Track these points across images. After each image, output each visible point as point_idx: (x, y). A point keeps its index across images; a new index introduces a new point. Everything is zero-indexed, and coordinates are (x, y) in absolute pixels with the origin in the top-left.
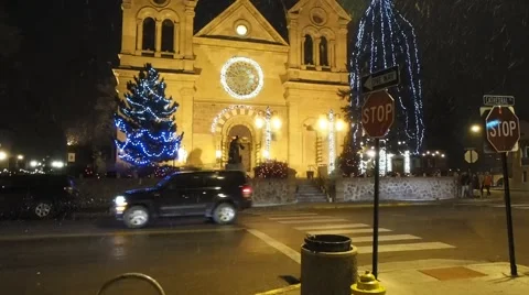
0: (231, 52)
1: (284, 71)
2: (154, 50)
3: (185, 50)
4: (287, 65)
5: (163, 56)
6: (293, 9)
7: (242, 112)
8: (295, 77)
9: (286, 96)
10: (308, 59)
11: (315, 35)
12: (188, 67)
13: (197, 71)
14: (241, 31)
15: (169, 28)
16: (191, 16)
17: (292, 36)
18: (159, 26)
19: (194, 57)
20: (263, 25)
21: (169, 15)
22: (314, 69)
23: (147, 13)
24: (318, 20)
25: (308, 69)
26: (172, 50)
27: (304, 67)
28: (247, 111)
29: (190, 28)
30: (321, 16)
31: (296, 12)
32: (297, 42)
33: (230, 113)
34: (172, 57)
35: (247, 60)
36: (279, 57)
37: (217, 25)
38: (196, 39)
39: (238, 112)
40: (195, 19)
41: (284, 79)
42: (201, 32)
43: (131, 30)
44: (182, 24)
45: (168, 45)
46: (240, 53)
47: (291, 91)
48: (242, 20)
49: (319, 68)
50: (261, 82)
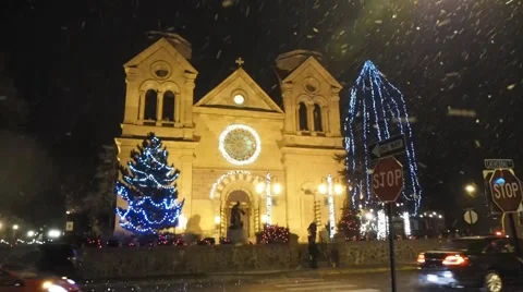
0: (229, 120)
1: (280, 137)
2: (156, 119)
3: (185, 119)
4: (283, 131)
5: (164, 125)
6: (287, 80)
7: (241, 177)
8: (291, 143)
9: (283, 161)
10: (303, 125)
11: (309, 103)
12: (188, 134)
13: (196, 139)
14: (239, 100)
15: (170, 99)
16: (191, 86)
17: (287, 107)
18: (160, 97)
19: (194, 125)
20: (259, 94)
21: (170, 87)
22: (309, 134)
23: (150, 85)
24: (311, 89)
25: (304, 134)
26: (172, 119)
27: (300, 133)
28: (245, 177)
29: (190, 98)
30: (314, 85)
31: (290, 82)
32: (292, 111)
33: (229, 179)
34: (172, 126)
35: (245, 127)
36: (275, 124)
37: (215, 95)
38: (196, 109)
39: (237, 177)
40: (194, 90)
41: (280, 144)
42: (201, 102)
43: (134, 101)
44: (183, 95)
45: (169, 113)
46: (238, 121)
47: (288, 156)
48: (239, 90)
49: (314, 134)
50: (259, 149)
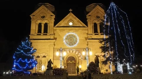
0: (67, 31)
1: (86, 36)
2: (41, 33)
3: (51, 32)
4: (87, 34)
5: (44, 35)
6: (88, 15)
7: (71, 51)
8: (91, 38)
9: (87, 45)
10: (96, 31)
11: (98, 23)
12: (52, 37)
13: (55, 39)
14: (71, 24)
15: (46, 25)
16: (53, 21)
17: (89, 25)
18: (43, 26)
19: (54, 34)
20: (78, 21)
21: (46, 21)
22: (98, 34)
23: (39, 22)
24: (98, 17)
25: (95, 34)
26: (47, 33)
27: (94, 34)
28: (73, 51)
29: (53, 25)
30: (99, 16)
31: (90, 16)
32: (91, 26)
34: (46, 35)
35: (73, 34)
36: (85, 31)
37: (62, 23)
38: (55, 28)
39: (70, 52)
41: (86, 39)
42: (57, 25)
43: (34, 27)
44: (50, 24)
45: (46, 31)
46: (70, 31)
47: (89, 43)
48: (71, 20)
49: (100, 34)
50: (78, 40)
